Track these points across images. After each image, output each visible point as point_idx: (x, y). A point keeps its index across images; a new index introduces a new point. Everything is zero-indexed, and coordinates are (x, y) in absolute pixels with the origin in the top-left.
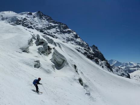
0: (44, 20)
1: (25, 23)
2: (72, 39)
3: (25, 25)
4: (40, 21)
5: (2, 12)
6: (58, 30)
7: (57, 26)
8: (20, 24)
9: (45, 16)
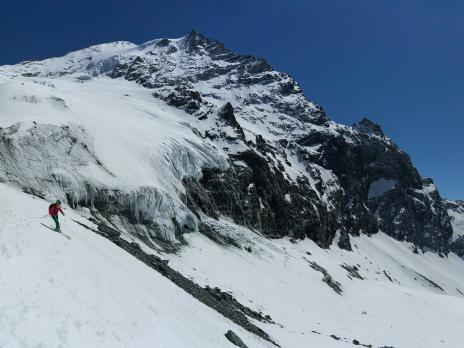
0: (201, 54)
1: (133, 70)
2: (267, 97)
3: (134, 75)
4: (185, 59)
5: (94, 47)
6: (234, 78)
7: (233, 67)
8: (120, 75)
9: (208, 42)
